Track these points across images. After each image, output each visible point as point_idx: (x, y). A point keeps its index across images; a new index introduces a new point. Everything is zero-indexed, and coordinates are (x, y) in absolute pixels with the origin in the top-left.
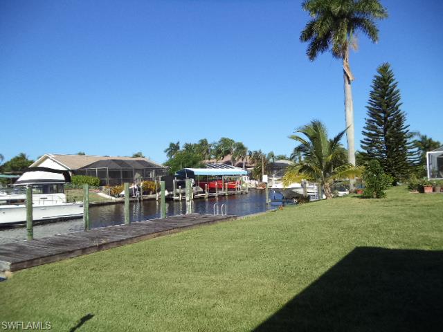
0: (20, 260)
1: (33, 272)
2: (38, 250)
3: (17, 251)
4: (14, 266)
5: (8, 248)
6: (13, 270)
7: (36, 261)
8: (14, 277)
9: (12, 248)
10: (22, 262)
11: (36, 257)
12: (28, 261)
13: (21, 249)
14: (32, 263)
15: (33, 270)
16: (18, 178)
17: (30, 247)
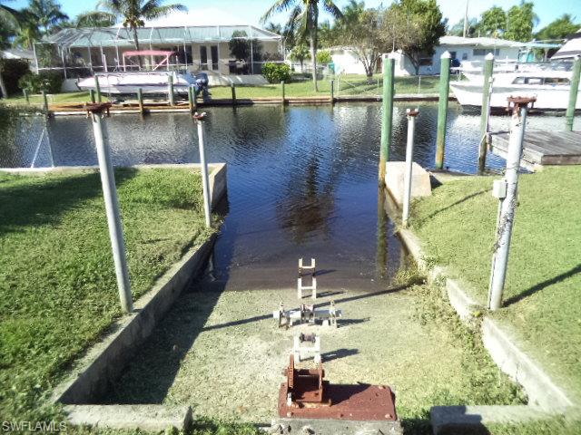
0: (554, 153)
1: (568, 170)
2: (577, 144)
3: (550, 143)
4: (547, 158)
5: (538, 137)
6: (545, 164)
7: (574, 158)
8: (544, 171)
9: (545, 138)
10: (556, 156)
11: (575, 153)
12: (564, 156)
13: (555, 141)
14: (568, 160)
15: (569, 169)
16: (558, 49)
17: (567, 140)
